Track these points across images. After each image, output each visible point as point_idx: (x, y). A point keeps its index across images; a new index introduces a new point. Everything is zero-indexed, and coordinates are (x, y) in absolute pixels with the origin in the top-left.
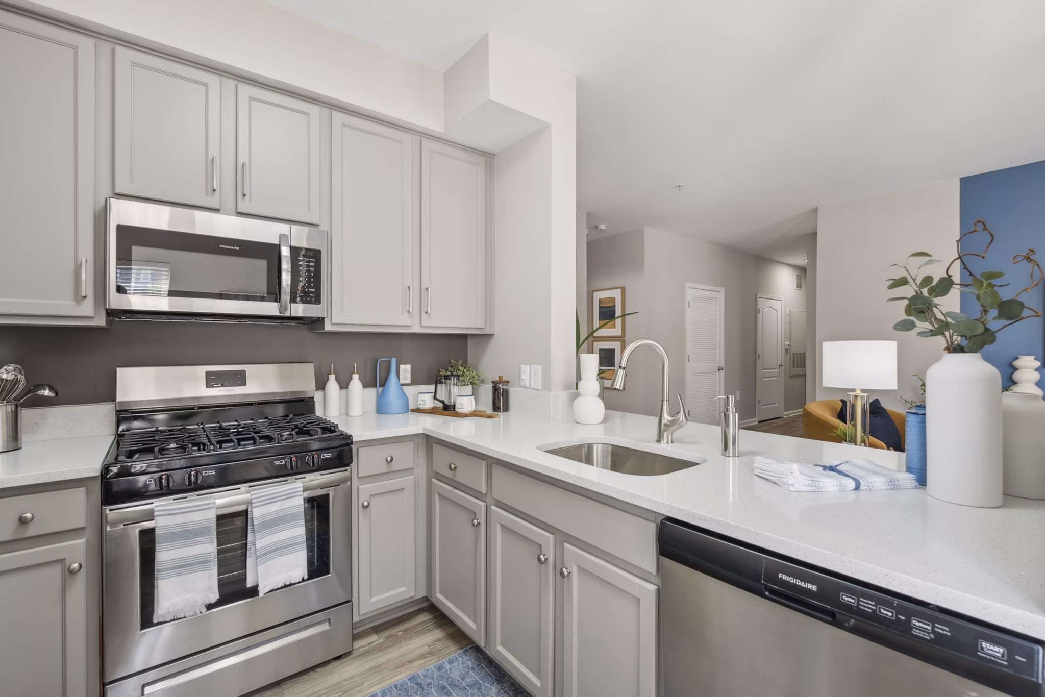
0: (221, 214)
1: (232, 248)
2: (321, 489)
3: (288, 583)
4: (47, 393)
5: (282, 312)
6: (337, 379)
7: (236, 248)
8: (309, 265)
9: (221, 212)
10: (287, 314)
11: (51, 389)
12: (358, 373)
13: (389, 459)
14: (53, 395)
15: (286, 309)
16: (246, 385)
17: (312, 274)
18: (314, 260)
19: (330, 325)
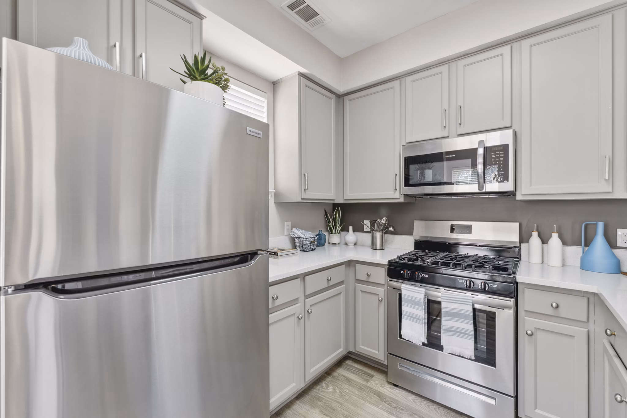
0: (450, 138)
1: (452, 156)
2: (489, 307)
3: (462, 356)
4: (391, 229)
5: (481, 189)
6: (539, 235)
7: (453, 156)
8: (499, 156)
9: (449, 137)
10: (484, 191)
11: (393, 228)
12: (557, 232)
13: (554, 305)
14: (393, 230)
15: (483, 188)
16: (471, 234)
17: (502, 162)
18: (503, 152)
19: (521, 196)
